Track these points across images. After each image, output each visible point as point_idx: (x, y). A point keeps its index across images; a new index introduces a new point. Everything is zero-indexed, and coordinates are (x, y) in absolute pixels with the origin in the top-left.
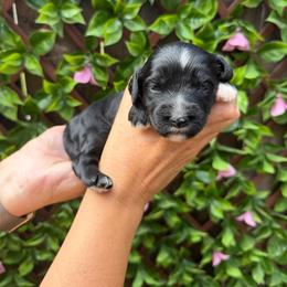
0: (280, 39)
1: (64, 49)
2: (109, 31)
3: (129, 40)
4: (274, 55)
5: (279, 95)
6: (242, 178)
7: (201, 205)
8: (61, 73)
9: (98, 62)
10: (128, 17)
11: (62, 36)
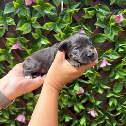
0: (104, 33)
5: (104, 58)
7: (70, 105)
11: (7, 30)
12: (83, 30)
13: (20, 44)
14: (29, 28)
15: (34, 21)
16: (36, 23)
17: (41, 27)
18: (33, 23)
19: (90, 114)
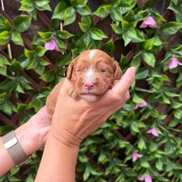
0: (175, 21)
1: (36, 27)
2: (67, 16)
3: (80, 22)
4: (171, 31)
5: (174, 56)
6: (151, 108)
7: (125, 125)
8: (35, 43)
9: (60, 36)
10: (80, 6)
11: (36, 19)
12: (151, 16)
13: (57, 41)
14: (72, 16)
19: (151, 134)
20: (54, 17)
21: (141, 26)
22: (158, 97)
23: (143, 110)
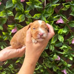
7: (50, 67)
11: (8, 19)
12: (61, 18)
13: (17, 29)
14: (24, 18)
15: (27, 13)
16: (28, 15)
17: (32, 17)
18: (26, 14)
19: (63, 72)
20: (15, 19)
21: (56, 23)
22: (67, 56)
23: (58, 62)
